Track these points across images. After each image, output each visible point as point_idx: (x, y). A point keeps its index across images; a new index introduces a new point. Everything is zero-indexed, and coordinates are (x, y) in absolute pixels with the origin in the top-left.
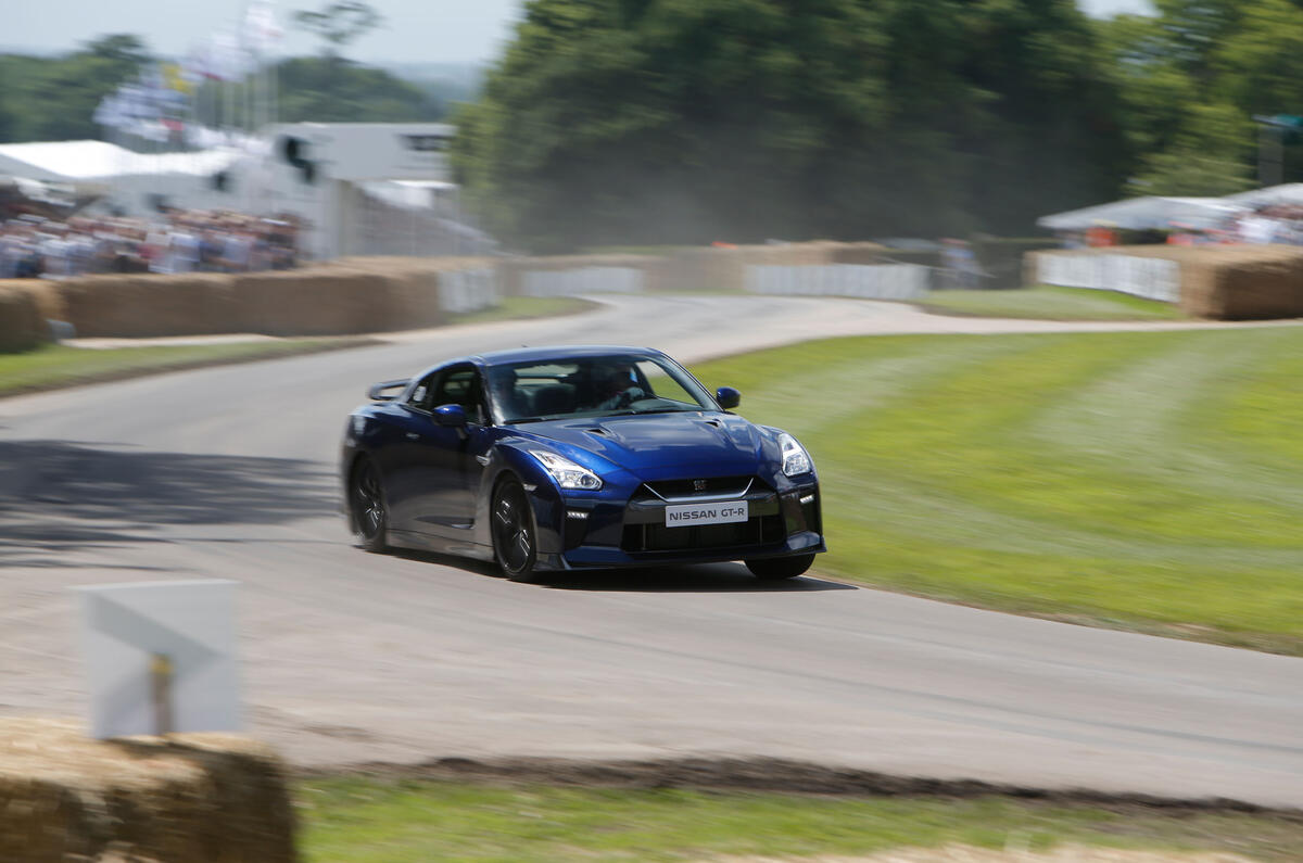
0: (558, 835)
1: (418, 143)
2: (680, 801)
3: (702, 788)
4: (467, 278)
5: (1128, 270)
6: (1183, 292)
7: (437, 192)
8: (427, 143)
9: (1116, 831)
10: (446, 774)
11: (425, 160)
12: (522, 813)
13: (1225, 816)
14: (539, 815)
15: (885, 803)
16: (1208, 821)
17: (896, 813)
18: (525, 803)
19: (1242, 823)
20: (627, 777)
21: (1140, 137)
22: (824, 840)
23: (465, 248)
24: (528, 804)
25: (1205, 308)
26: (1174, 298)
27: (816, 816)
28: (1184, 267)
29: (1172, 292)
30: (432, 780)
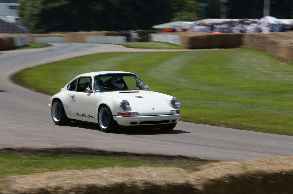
0: (30, 165)
1: (12, 7)
2: (59, 157)
3: (65, 154)
4: (21, 39)
5: (170, 38)
6: (182, 43)
7: (17, 19)
8: (14, 8)
9: (156, 163)
10: (6, 152)
11: (13, 11)
12: (23, 160)
13: (181, 159)
14: (27, 161)
15: (106, 157)
16: (176, 161)
17: (108, 159)
18: (24, 158)
19: (184, 161)
20: (48, 152)
21: (175, 8)
22: (92, 166)
23: (23, 32)
24: (25, 158)
25: (187, 46)
26: (180, 44)
27: (90, 160)
28: (182, 37)
29: (180, 43)
30: (3, 153)
